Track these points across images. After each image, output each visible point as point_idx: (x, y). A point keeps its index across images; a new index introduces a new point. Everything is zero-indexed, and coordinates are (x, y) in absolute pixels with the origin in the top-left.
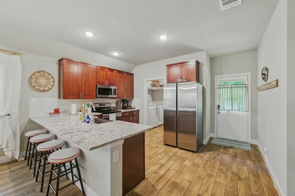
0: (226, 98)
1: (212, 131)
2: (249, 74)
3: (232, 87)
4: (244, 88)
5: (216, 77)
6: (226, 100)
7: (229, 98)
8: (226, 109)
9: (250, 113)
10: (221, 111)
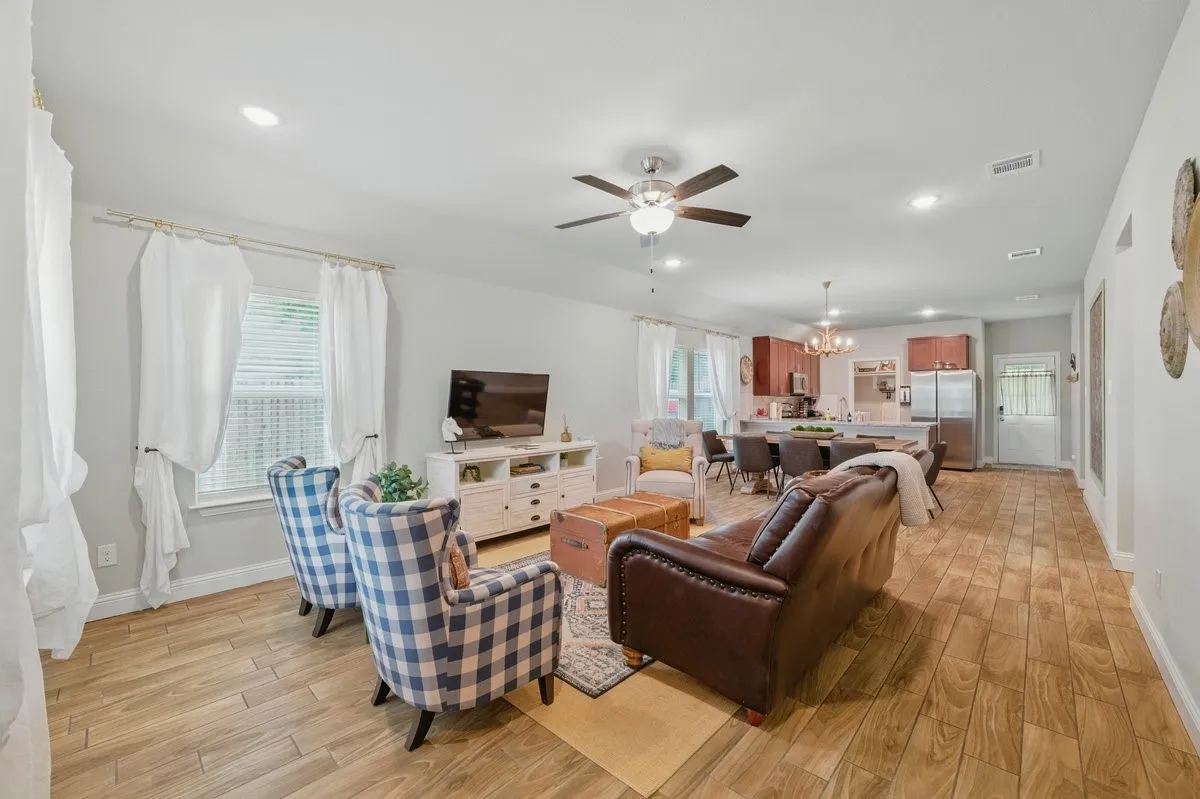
0: (1015, 393)
1: (989, 452)
2: (1058, 354)
3: (1026, 376)
4: (1048, 378)
5: (995, 357)
6: (1015, 398)
7: (1020, 393)
8: (1015, 411)
9: (1058, 417)
10: (1005, 417)
